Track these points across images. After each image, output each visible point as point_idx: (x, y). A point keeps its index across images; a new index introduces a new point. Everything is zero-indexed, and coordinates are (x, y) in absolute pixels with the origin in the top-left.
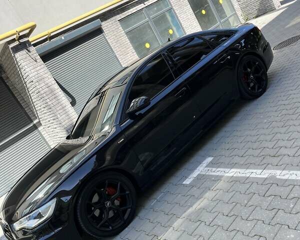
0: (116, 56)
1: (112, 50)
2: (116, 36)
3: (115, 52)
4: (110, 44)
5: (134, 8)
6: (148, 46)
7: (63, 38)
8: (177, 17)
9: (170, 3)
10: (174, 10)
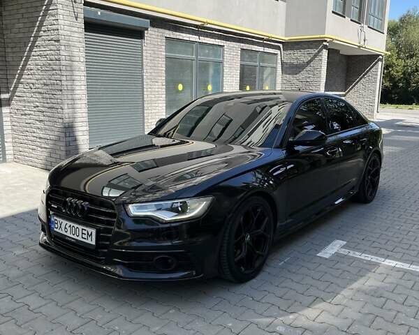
0: (143, 76)
1: (142, 66)
2: (155, 54)
3: (145, 71)
4: (144, 57)
5: (188, 35)
6: (180, 87)
7: (99, 13)
8: (223, 76)
9: (223, 56)
10: (223, 67)
